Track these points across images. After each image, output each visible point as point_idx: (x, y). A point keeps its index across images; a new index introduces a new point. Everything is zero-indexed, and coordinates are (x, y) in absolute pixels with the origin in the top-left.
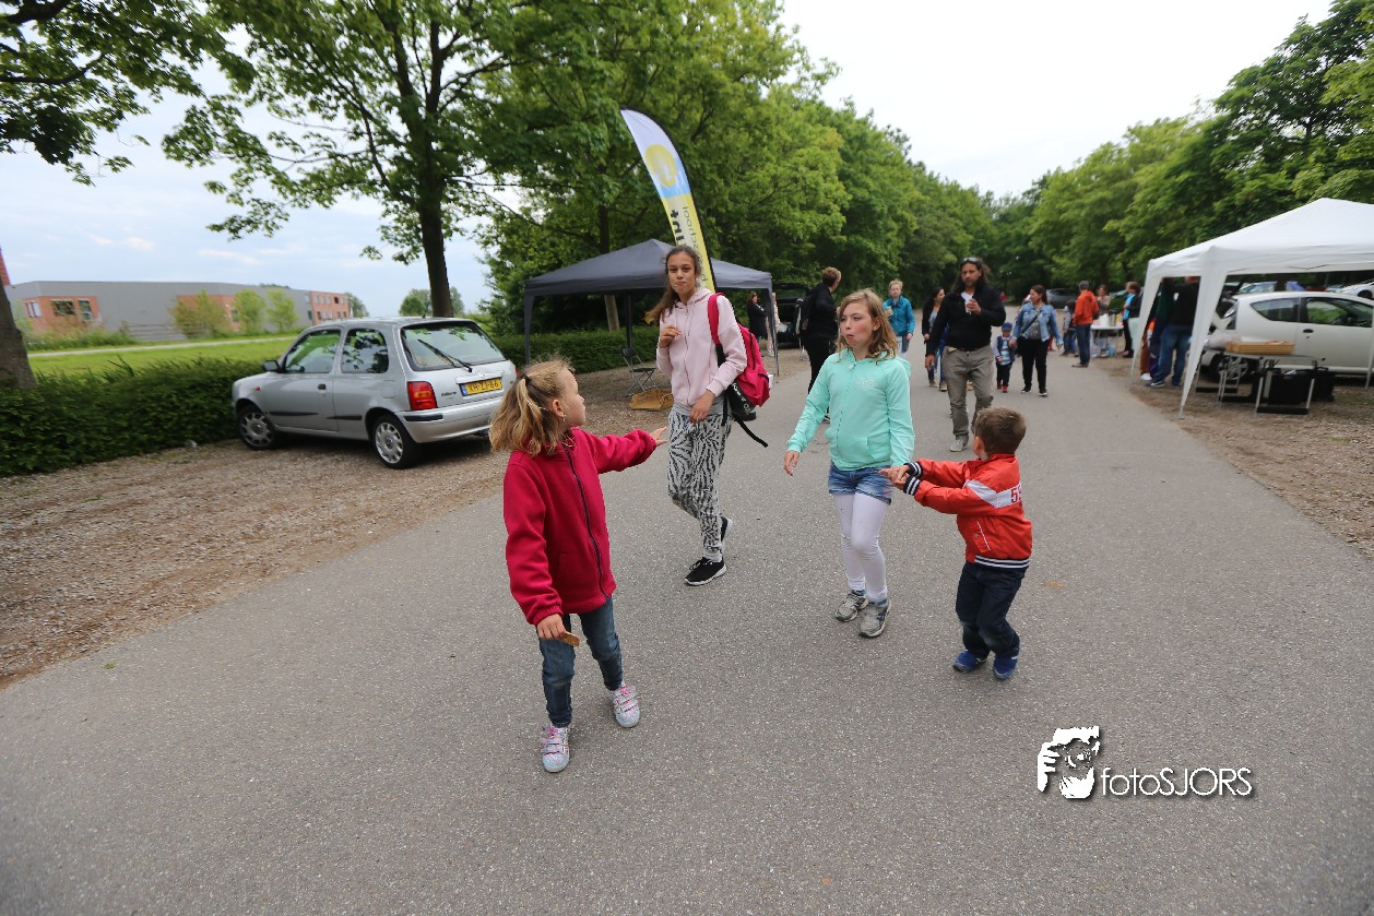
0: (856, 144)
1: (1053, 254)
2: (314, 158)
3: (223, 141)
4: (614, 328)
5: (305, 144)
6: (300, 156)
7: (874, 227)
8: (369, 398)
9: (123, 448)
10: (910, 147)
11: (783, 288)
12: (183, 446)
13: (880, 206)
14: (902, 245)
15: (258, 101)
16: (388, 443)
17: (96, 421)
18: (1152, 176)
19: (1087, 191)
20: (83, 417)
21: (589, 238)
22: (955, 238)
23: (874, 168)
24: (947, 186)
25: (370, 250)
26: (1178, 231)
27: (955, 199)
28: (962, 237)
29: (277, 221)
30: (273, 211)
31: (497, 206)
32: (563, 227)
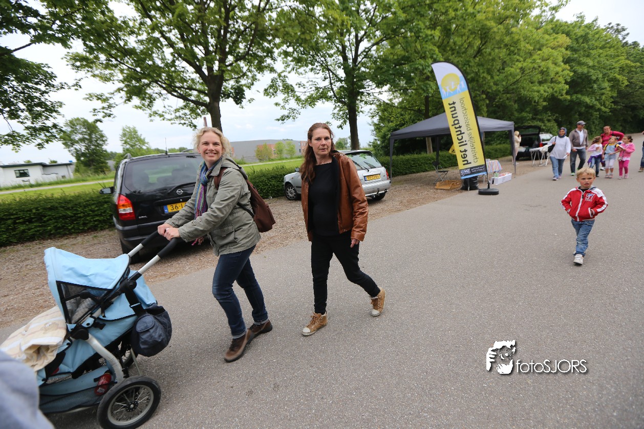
2: (310, 90)
3: (281, 88)
4: (430, 152)
21: (419, 111)
31: (378, 100)
32: (407, 107)
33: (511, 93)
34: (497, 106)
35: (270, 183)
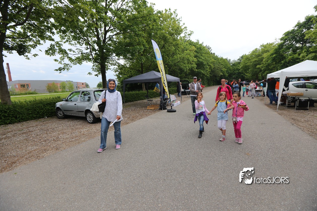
0: (199, 50)
1: (245, 73)
2: (78, 54)
3: (58, 51)
4: (144, 90)
5: (76, 51)
6: (75, 53)
7: (204, 67)
8: (86, 107)
9: (30, 118)
10: (212, 50)
11: (183, 81)
12: (44, 118)
13: (205, 63)
14: (210, 71)
15: (67, 42)
16: (90, 118)
17: (24, 112)
18: (267, 56)
19: (252, 59)
20: (21, 111)
21: (139, 70)
22: (222, 70)
23: (203, 54)
24: (220, 58)
25: (89, 73)
26: (274, 67)
27: (222, 61)
28: (224, 69)
29: (69, 68)
30: (68, 66)
31: (118, 63)
32: (133, 68)
33: (177, 66)
35: (46, 108)
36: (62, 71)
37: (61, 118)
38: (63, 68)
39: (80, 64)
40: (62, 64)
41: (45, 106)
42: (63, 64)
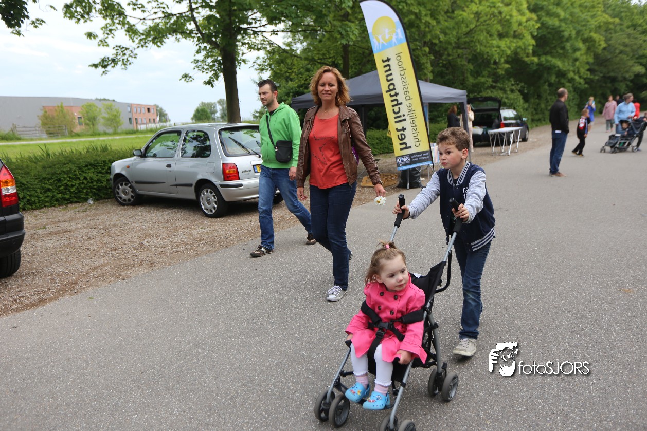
8: (196, 174)
14: (590, 61)
16: (208, 201)
17: (34, 185)
31: (271, 44)
32: (316, 58)
33: (463, 48)
34: (444, 66)
35: (85, 175)
36: (109, 68)
37: (127, 202)
38: (113, 61)
39: (159, 44)
40: (108, 45)
41: (83, 172)
42: (114, 48)
